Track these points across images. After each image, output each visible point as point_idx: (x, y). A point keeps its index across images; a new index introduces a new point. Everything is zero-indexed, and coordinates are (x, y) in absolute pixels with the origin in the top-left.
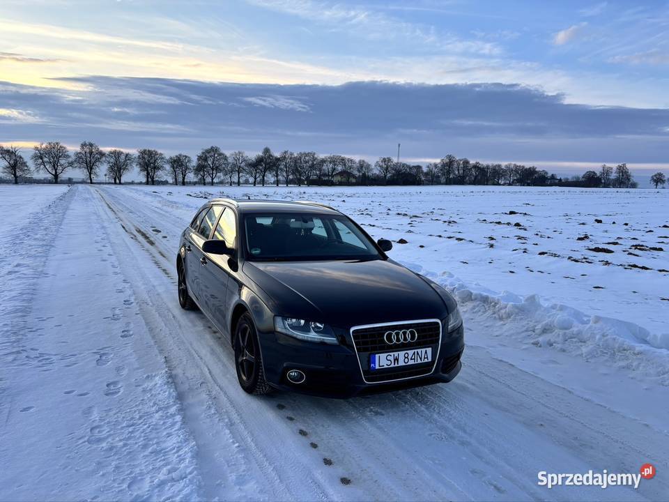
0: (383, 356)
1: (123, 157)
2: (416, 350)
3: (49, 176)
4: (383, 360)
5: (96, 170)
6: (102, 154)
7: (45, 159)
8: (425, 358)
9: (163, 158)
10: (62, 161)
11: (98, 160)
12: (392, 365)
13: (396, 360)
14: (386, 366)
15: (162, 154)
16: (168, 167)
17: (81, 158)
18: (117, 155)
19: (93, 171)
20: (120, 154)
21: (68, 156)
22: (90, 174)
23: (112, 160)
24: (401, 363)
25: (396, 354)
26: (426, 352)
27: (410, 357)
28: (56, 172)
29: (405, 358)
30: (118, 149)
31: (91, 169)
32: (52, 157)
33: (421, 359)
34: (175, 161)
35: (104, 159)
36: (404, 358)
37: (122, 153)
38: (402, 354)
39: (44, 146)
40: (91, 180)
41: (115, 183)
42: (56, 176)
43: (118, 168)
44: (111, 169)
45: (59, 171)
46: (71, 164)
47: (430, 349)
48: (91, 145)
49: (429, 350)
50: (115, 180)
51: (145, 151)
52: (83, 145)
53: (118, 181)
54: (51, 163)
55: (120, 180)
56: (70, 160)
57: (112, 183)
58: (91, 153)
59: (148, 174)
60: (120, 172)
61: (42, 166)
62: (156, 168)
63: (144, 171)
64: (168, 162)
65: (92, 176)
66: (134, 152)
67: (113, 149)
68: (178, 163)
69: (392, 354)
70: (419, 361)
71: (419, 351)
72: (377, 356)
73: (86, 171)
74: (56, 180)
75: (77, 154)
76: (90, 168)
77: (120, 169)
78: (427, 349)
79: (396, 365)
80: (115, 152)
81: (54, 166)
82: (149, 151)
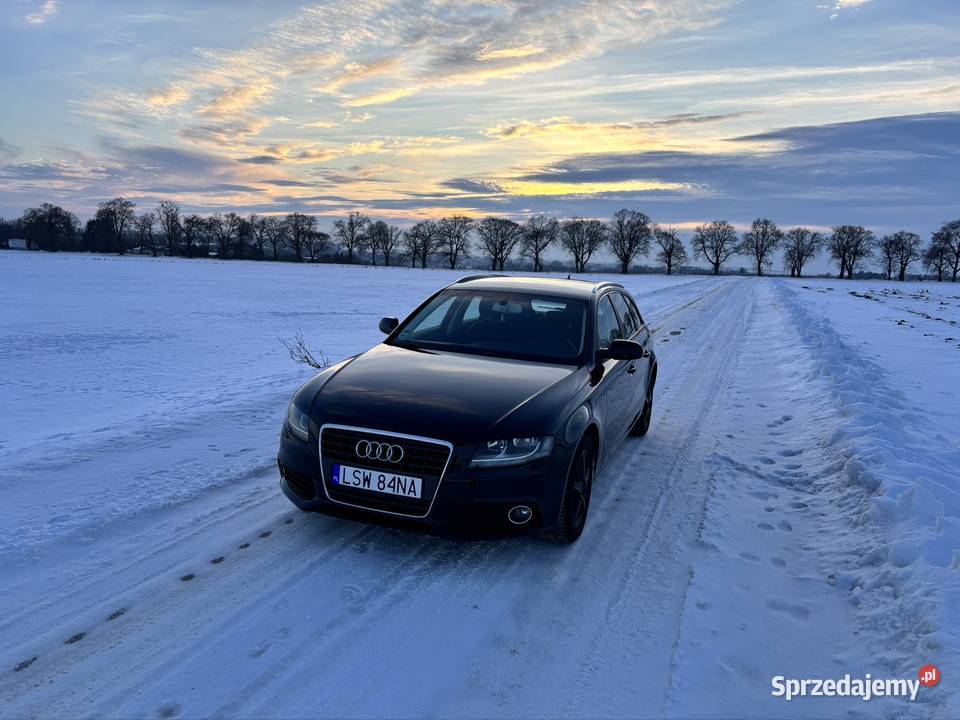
0: (350, 470)
1: (808, 238)
2: (397, 476)
3: (709, 266)
4: (349, 476)
5: (769, 257)
6: (779, 235)
7: (707, 244)
8: (410, 491)
9: (871, 238)
10: (728, 246)
11: (773, 243)
12: (361, 486)
13: (367, 480)
14: (352, 485)
15: (871, 233)
16: (878, 252)
17: (750, 240)
18: (800, 235)
19: (764, 258)
20: (806, 232)
21: (735, 239)
22: (760, 262)
23: (792, 243)
24: (374, 487)
25: (367, 472)
26: (413, 483)
27: (387, 483)
28: (717, 261)
29: (380, 482)
30: (802, 227)
31: (762, 256)
32: (715, 241)
33: (404, 490)
34: (891, 242)
35: (781, 241)
36: (378, 481)
37: (808, 232)
38: (375, 475)
39: (708, 226)
40: (759, 270)
41: (793, 276)
42: (717, 265)
43: (800, 252)
44: (790, 255)
45: (721, 259)
46: (737, 250)
47: (420, 480)
48: (766, 223)
49: (418, 482)
50: (793, 271)
51: (844, 227)
52: (756, 224)
53: (796, 273)
54: (713, 248)
55: (799, 271)
56: (737, 243)
57: (788, 276)
58: (764, 233)
59: (844, 262)
60: (800, 259)
61: (702, 252)
62: (858, 254)
63: (838, 257)
64: (879, 244)
65: (762, 265)
66: (827, 230)
67: (796, 227)
68: (897, 246)
69: (362, 470)
70: (401, 493)
71: (402, 478)
72: (342, 467)
73: (754, 258)
74: (716, 271)
75: (747, 235)
76: (760, 253)
77: (802, 255)
78: (416, 479)
79: (366, 487)
80: (798, 231)
81: (716, 252)
82: (851, 228)
